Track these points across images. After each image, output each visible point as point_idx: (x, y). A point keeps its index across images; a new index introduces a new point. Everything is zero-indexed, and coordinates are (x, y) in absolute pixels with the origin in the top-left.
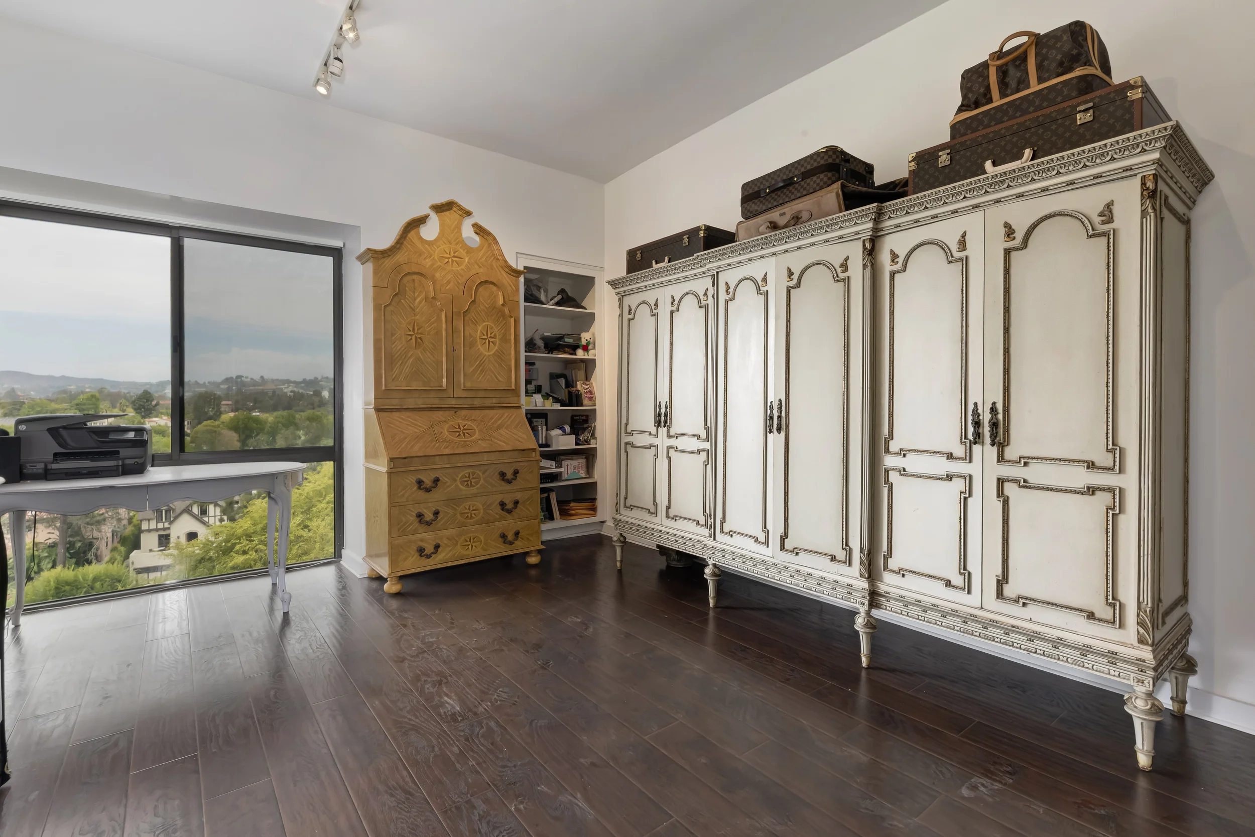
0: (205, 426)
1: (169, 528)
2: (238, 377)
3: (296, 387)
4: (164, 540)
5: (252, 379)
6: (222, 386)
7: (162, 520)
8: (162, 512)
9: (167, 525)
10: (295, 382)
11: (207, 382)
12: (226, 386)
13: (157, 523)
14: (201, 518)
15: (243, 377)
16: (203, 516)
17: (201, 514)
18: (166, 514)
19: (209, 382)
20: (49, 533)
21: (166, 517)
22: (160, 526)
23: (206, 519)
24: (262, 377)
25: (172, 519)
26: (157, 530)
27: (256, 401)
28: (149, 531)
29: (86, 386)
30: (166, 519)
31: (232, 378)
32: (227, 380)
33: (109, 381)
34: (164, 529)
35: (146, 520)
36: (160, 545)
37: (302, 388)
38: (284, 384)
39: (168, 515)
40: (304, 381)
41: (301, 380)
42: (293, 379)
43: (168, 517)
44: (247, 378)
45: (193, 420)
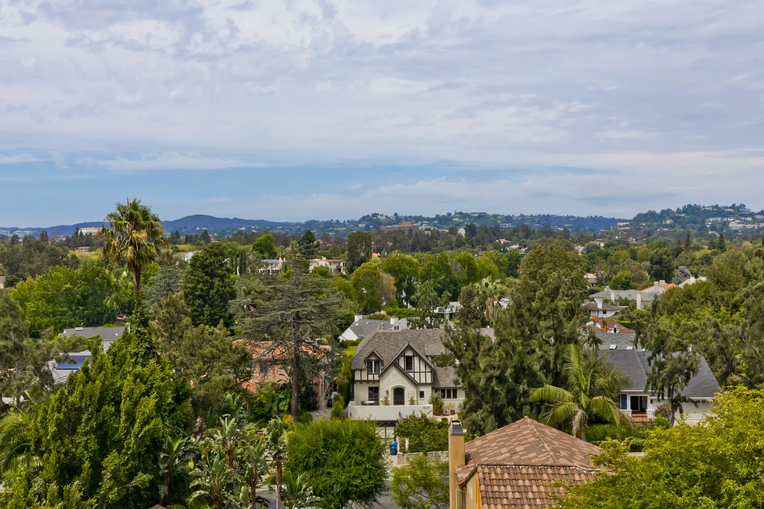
0: (363, 268)
1: (378, 381)
2: (375, 215)
3: (429, 224)
4: (374, 392)
5: (387, 217)
6: (360, 225)
7: (372, 371)
8: (372, 362)
9: (376, 377)
10: (428, 219)
11: (346, 222)
12: (364, 225)
13: (368, 374)
14: (407, 373)
15: (378, 214)
16: (409, 371)
17: (407, 369)
18: (375, 365)
19: (348, 221)
20: (281, 374)
21: (375, 368)
22: (371, 377)
23: (411, 375)
24: (396, 214)
25: (381, 372)
26: (368, 381)
27: (395, 241)
28: (361, 382)
29: (253, 227)
30: (375, 371)
31: (368, 216)
32: (365, 219)
33: (268, 222)
34: (374, 381)
35: (359, 370)
36: (371, 397)
37: (435, 225)
38: (417, 222)
39: (377, 367)
40: (437, 218)
41: (434, 216)
42: (425, 216)
43: (377, 369)
44: (382, 215)
45: (348, 261)
